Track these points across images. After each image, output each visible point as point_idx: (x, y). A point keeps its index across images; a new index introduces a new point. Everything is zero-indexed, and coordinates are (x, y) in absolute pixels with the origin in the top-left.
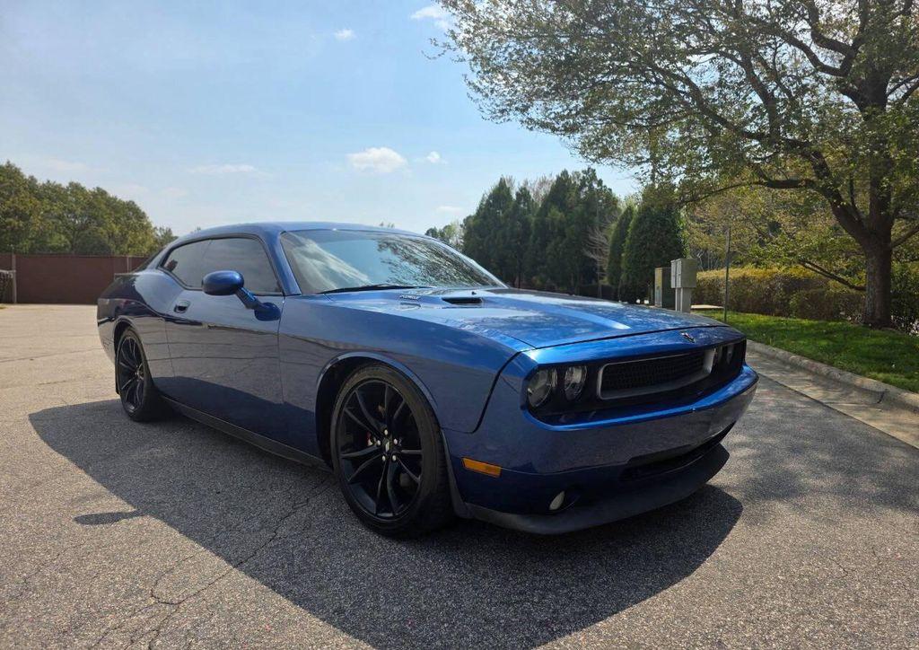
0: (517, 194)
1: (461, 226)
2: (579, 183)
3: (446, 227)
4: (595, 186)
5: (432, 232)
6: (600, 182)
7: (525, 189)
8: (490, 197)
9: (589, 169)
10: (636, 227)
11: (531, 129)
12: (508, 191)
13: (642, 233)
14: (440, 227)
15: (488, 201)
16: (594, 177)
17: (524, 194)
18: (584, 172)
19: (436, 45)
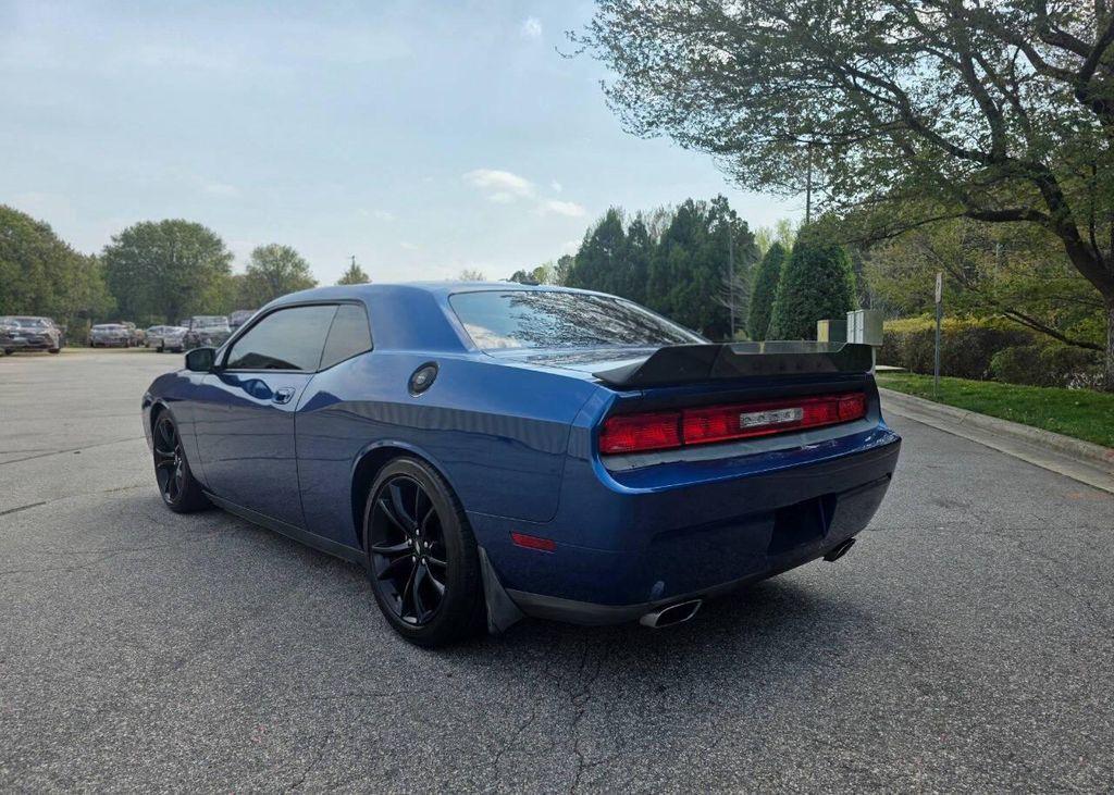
0: (630, 229)
1: (556, 268)
2: (707, 214)
3: (536, 270)
4: (727, 218)
5: (519, 276)
6: (733, 214)
7: (639, 222)
8: (597, 233)
9: (720, 197)
10: (790, 269)
11: (686, 147)
12: (618, 225)
13: (798, 276)
14: (529, 270)
15: (593, 238)
16: (725, 208)
17: (638, 229)
18: (714, 201)
19: (573, 39)
